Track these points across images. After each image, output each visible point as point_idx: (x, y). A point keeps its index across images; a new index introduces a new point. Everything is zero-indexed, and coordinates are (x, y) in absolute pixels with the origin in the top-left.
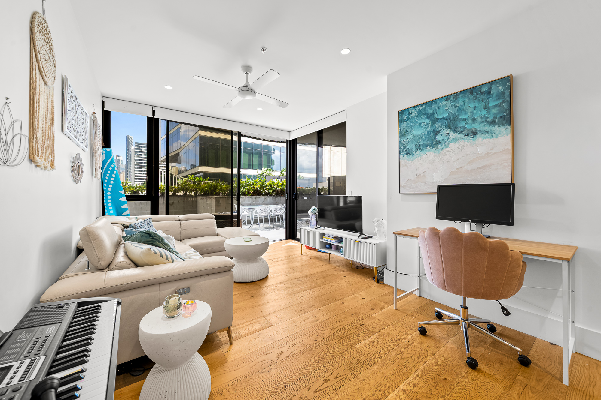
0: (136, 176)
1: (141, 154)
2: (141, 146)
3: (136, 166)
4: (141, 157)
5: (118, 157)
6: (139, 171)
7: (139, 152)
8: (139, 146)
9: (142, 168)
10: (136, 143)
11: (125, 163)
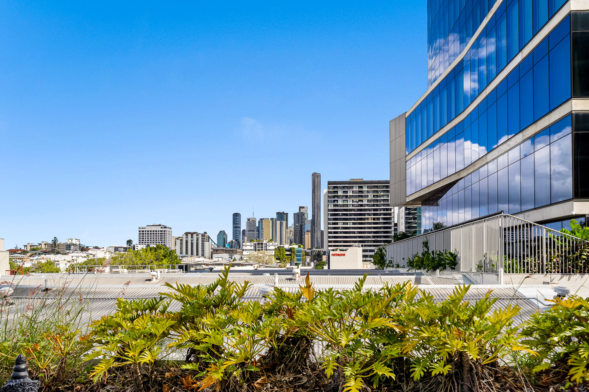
0: (330, 236)
1: (337, 201)
2: (337, 187)
3: (330, 221)
4: (337, 205)
5: (301, 209)
6: (335, 228)
7: (334, 197)
8: (334, 187)
9: (338, 223)
10: (329, 183)
11: (310, 218)
